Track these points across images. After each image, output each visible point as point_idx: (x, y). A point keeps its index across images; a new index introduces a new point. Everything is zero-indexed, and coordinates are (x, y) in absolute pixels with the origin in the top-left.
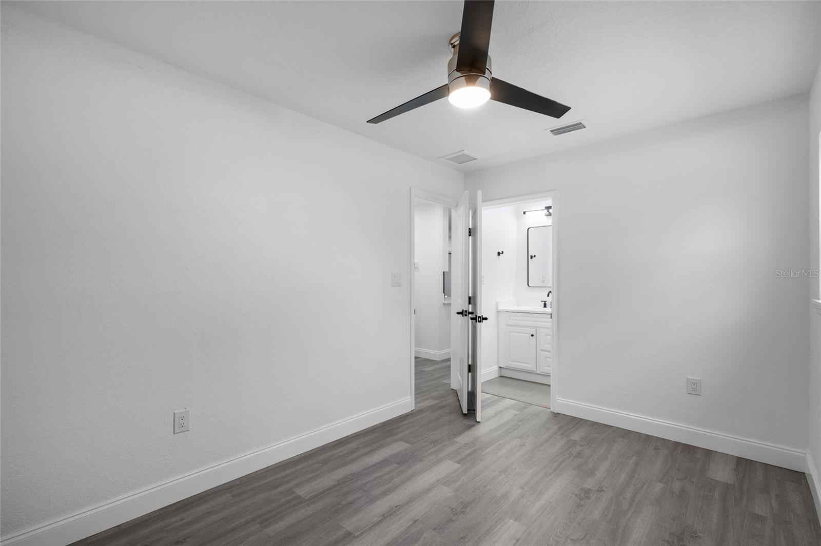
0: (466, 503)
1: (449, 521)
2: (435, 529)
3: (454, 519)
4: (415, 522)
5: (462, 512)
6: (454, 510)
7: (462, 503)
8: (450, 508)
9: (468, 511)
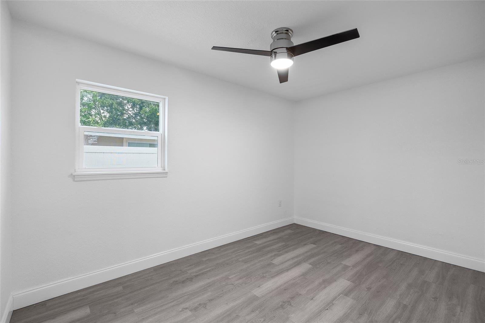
0: (281, 308)
1: (293, 298)
2: (300, 294)
3: (290, 299)
4: (312, 299)
5: (285, 303)
6: (289, 304)
7: (284, 309)
8: (292, 306)
9: (281, 303)
